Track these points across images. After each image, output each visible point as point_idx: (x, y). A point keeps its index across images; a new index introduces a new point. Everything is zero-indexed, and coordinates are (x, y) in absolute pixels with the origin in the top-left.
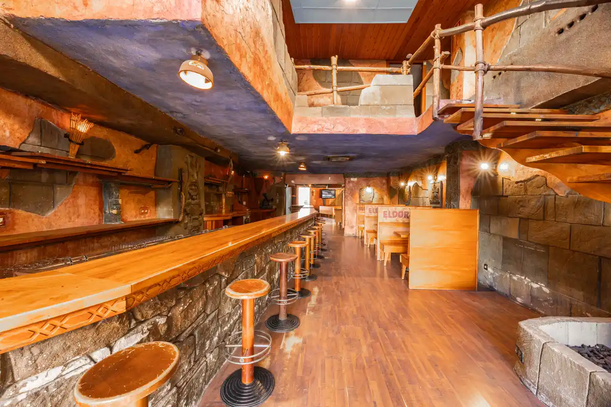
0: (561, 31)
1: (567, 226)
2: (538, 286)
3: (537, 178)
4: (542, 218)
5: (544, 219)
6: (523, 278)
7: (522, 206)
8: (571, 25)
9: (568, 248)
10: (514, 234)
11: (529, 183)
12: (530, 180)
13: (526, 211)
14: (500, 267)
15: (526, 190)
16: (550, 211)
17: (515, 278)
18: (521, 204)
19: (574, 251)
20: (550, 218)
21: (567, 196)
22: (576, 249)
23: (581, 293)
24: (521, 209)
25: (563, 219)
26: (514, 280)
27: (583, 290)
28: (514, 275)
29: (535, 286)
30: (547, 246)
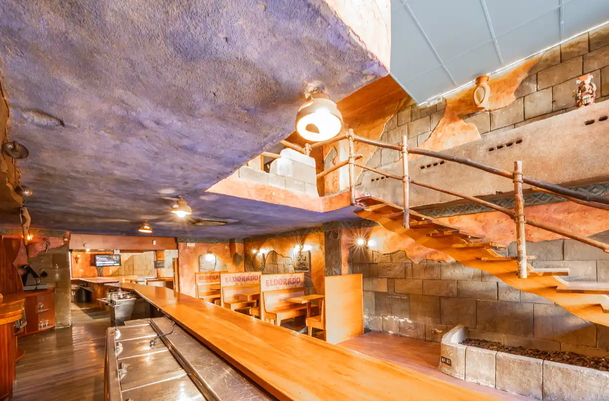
0: (423, 167)
1: (420, 282)
2: (404, 320)
3: (400, 252)
4: (404, 277)
5: (405, 278)
6: (393, 317)
7: (390, 270)
8: (429, 166)
9: (421, 294)
10: (384, 289)
11: (394, 255)
12: (394, 253)
13: (392, 274)
14: (373, 313)
15: (391, 259)
16: (409, 272)
17: (387, 318)
18: (388, 268)
19: (425, 295)
20: (409, 277)
21: (420, 263)
22: (426, 294)
23: (430, 319)
24: (389, 272)
25: (418, 277)
26: (386, 320)
27: (431, 317)
28: (386, 316)
29: (402, 320)
30: (408, 295)
